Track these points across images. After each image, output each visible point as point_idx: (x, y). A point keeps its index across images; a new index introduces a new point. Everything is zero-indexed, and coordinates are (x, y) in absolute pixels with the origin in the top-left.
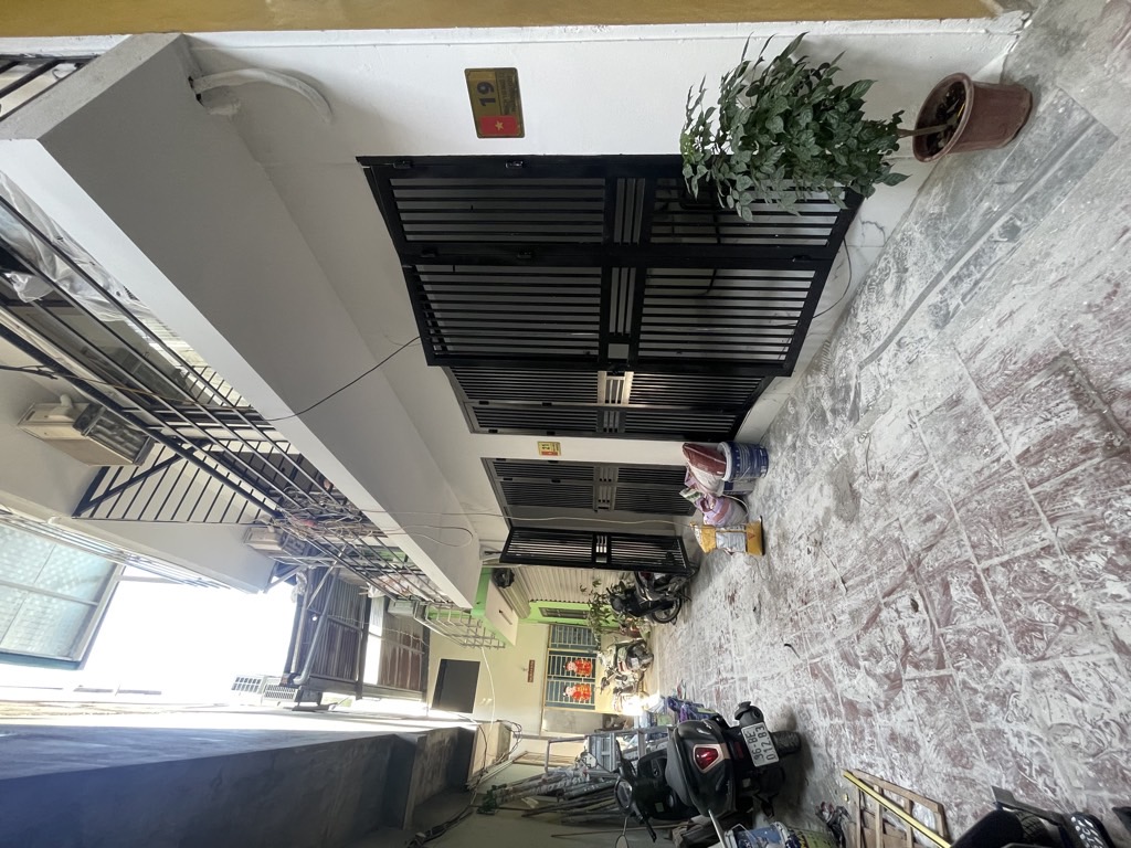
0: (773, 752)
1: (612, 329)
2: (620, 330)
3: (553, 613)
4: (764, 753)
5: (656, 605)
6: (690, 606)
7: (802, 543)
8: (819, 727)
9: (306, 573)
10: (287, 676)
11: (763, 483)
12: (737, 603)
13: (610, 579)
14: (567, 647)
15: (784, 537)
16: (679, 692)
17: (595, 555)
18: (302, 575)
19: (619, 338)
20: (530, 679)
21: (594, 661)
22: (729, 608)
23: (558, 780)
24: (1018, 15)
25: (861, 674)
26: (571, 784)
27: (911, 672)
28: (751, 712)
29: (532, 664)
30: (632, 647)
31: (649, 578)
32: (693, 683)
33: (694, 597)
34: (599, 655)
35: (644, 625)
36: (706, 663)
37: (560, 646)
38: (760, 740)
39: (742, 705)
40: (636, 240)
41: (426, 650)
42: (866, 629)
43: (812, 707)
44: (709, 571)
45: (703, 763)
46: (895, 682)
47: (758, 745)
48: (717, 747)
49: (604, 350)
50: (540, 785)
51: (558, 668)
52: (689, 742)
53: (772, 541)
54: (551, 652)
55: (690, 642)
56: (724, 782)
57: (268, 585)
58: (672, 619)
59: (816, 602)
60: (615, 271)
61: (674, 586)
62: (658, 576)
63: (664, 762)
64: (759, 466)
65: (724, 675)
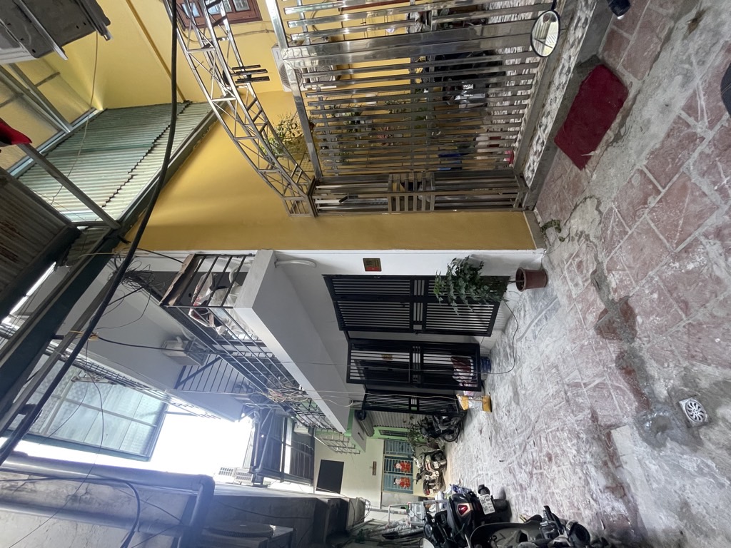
0: (493, 508)
1: (415, 320)
2: (418, 320)
3: (386, 433)
4: (489, 508)
5: (445, 432)
6: (463, 433)
7: (504, 409)
8: (512, 496)
9: (259, 411)
10: (252, 467)
11: (490, 376)
12: (483, 434)
13: (419, 418)
14: (395, 454)
15: (498, 405)
16: (460, 482)
17: (410, 405)
18: (257, 413)
19: (417, 323)
20: (374, 473)
21: (412, 463)
22: (480, 437)
23: (395, 526)
24: (541, 250)
25: (523, 471)
26: (402, 529)
27: (535, 471)
28: (484, 489)
29: (375, 464)
30: (434, 455)
31: (440, 418)
32: (466, 477)
33: (465, 428)
34: (415, 459)
35: (441, 442)
36: (472, 467)
37: (391, 453)
38: (487, 502)
39: (480, 486)
40: (423, 294)
41: (312, 453)
42: (523, 452)
43: (510, 487)
44: (471, 415)
45: (462, 512)
46: (531, 474)
47: (486, 504)
48: (467, 504)
49: (412, 327)
50: (386, 529)
51: (390, 467)
52: (456, 503)
53: (494, 406)
54: (386, 457)
55: (464, 453)
56: (471, 521)
57: (240, 418)
58: (455, 439)
59: (509, 438)
60: (415, 304)
61: (454, 422)
62: (444, 417)
63: (446, 516)
64: (487, 369)
65: (480, 472)
